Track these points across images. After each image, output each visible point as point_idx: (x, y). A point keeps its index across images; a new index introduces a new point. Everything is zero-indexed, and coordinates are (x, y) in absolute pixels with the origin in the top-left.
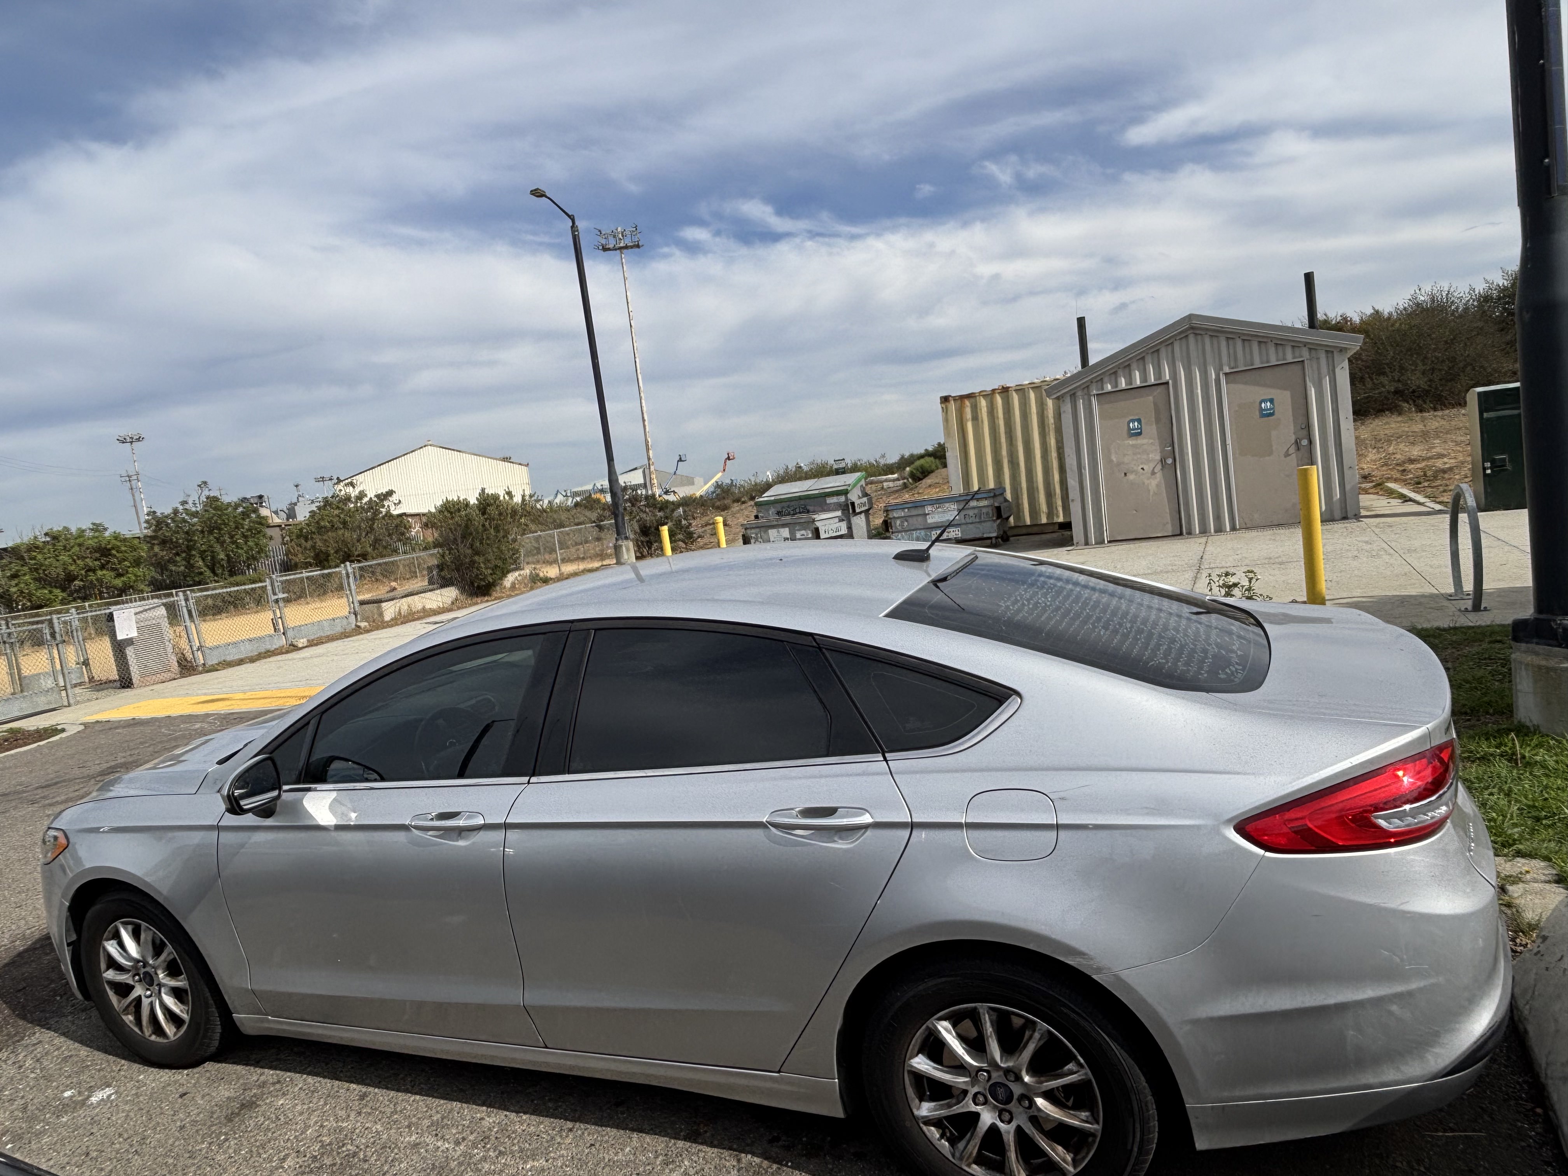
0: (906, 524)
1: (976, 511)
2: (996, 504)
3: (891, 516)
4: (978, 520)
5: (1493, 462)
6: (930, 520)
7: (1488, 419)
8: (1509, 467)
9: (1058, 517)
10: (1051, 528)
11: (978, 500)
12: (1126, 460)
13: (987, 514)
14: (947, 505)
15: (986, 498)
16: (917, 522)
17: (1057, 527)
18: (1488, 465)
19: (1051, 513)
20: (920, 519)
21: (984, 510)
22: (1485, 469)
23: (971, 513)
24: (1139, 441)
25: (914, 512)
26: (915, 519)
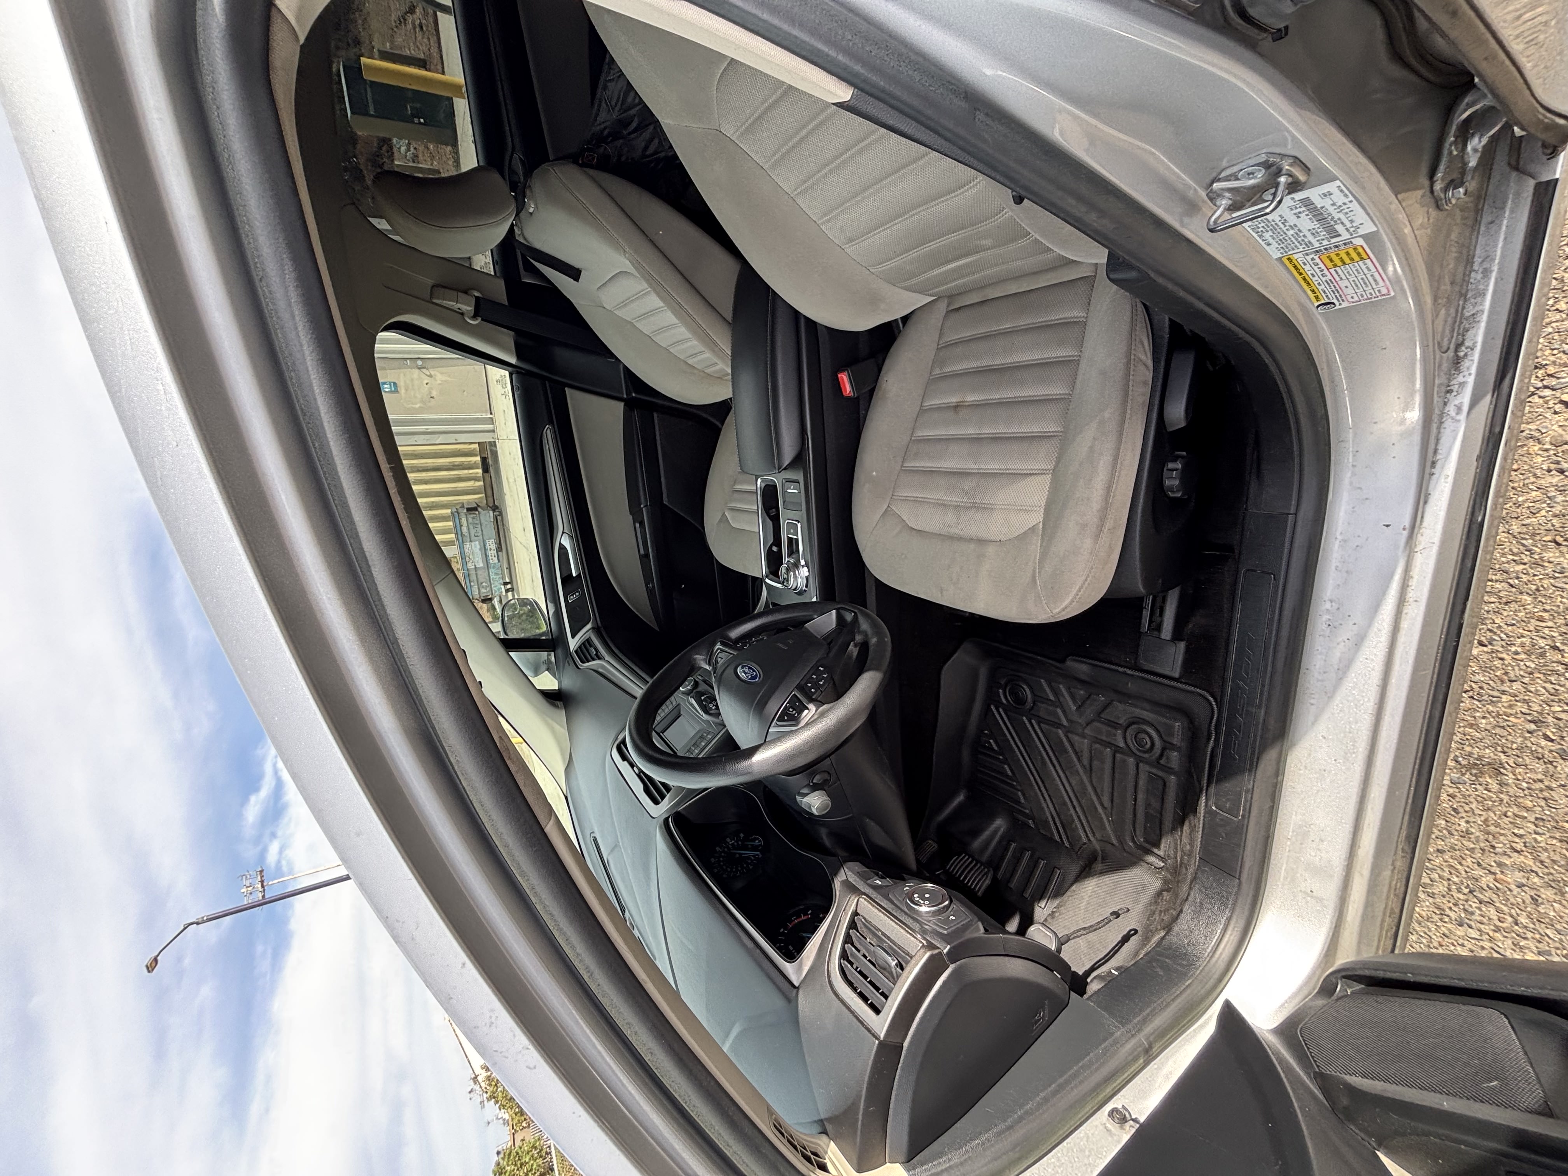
0: (484, 584)
1: (471, 527)
2: (465, 511)
3: (478, 597)
4: (479, 526)
5: (414, 116)
6: (481, 564)
7: (376, 110)
8: (418, 105)
9: (477, 473)
10: (488, 479)
11: (461, 526)
12: (419, 396)
13: (473, 518)
14: (466, 551)
15: (460, 519)
16: (482, 575)
17: (486, 475)
18: (416, 120)
19: (476, 479)
20: (479, 572)
21: (470, 520)
22: (420, 123)
23: (473, 531)
24: (401, 384)
25: (473, 577)
26: (479, 576)
